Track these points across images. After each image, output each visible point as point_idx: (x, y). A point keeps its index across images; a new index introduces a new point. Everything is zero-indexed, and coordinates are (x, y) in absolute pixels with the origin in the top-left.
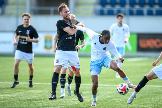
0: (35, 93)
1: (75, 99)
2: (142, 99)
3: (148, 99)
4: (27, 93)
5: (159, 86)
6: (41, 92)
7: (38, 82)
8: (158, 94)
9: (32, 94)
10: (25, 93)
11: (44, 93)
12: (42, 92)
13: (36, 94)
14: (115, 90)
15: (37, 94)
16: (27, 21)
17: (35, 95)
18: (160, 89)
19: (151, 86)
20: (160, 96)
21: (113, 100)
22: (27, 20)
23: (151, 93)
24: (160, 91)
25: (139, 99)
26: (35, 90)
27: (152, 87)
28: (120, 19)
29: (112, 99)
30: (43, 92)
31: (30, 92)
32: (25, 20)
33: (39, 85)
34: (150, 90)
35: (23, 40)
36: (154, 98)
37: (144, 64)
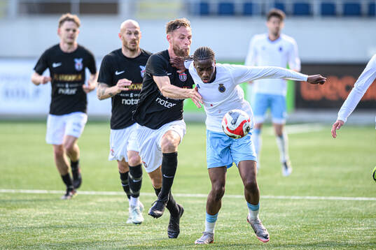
0: (33, 216)
1: (135, 232)
2: (308, 231)
3: (324, 230)
4: (11, 217)
5: (352, 199)
6: (48, 213)
7: (40, 189)
8: (349, 217)
9: (25, 218)
10: (5, 217)
11: (55, 215)
12: (51, 215)
13: (34, 219)
14: (237, 208)
15: (36, 218)
16: (72, 35)
17: (32, 220)
18: (355, 206)
19: (332, 198)
20: (354, 224)
21: (232, 234)
22: (71, 32)
23: (329, 215)
24: (355, 211)
25: (300, 232)
26: (32, 210)
27: (334, 201)
28: (274, 23)
29: (231, 231)
30: (52, 213)
31: (18, 212)
32: (68, 30)
33: (40, 194)
34: (327, 209)
35: (67, 86)
36: (339, 230)
37: (312, 143)
